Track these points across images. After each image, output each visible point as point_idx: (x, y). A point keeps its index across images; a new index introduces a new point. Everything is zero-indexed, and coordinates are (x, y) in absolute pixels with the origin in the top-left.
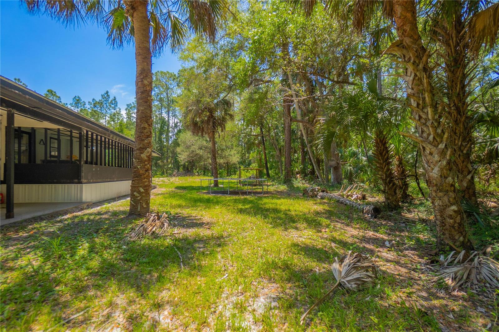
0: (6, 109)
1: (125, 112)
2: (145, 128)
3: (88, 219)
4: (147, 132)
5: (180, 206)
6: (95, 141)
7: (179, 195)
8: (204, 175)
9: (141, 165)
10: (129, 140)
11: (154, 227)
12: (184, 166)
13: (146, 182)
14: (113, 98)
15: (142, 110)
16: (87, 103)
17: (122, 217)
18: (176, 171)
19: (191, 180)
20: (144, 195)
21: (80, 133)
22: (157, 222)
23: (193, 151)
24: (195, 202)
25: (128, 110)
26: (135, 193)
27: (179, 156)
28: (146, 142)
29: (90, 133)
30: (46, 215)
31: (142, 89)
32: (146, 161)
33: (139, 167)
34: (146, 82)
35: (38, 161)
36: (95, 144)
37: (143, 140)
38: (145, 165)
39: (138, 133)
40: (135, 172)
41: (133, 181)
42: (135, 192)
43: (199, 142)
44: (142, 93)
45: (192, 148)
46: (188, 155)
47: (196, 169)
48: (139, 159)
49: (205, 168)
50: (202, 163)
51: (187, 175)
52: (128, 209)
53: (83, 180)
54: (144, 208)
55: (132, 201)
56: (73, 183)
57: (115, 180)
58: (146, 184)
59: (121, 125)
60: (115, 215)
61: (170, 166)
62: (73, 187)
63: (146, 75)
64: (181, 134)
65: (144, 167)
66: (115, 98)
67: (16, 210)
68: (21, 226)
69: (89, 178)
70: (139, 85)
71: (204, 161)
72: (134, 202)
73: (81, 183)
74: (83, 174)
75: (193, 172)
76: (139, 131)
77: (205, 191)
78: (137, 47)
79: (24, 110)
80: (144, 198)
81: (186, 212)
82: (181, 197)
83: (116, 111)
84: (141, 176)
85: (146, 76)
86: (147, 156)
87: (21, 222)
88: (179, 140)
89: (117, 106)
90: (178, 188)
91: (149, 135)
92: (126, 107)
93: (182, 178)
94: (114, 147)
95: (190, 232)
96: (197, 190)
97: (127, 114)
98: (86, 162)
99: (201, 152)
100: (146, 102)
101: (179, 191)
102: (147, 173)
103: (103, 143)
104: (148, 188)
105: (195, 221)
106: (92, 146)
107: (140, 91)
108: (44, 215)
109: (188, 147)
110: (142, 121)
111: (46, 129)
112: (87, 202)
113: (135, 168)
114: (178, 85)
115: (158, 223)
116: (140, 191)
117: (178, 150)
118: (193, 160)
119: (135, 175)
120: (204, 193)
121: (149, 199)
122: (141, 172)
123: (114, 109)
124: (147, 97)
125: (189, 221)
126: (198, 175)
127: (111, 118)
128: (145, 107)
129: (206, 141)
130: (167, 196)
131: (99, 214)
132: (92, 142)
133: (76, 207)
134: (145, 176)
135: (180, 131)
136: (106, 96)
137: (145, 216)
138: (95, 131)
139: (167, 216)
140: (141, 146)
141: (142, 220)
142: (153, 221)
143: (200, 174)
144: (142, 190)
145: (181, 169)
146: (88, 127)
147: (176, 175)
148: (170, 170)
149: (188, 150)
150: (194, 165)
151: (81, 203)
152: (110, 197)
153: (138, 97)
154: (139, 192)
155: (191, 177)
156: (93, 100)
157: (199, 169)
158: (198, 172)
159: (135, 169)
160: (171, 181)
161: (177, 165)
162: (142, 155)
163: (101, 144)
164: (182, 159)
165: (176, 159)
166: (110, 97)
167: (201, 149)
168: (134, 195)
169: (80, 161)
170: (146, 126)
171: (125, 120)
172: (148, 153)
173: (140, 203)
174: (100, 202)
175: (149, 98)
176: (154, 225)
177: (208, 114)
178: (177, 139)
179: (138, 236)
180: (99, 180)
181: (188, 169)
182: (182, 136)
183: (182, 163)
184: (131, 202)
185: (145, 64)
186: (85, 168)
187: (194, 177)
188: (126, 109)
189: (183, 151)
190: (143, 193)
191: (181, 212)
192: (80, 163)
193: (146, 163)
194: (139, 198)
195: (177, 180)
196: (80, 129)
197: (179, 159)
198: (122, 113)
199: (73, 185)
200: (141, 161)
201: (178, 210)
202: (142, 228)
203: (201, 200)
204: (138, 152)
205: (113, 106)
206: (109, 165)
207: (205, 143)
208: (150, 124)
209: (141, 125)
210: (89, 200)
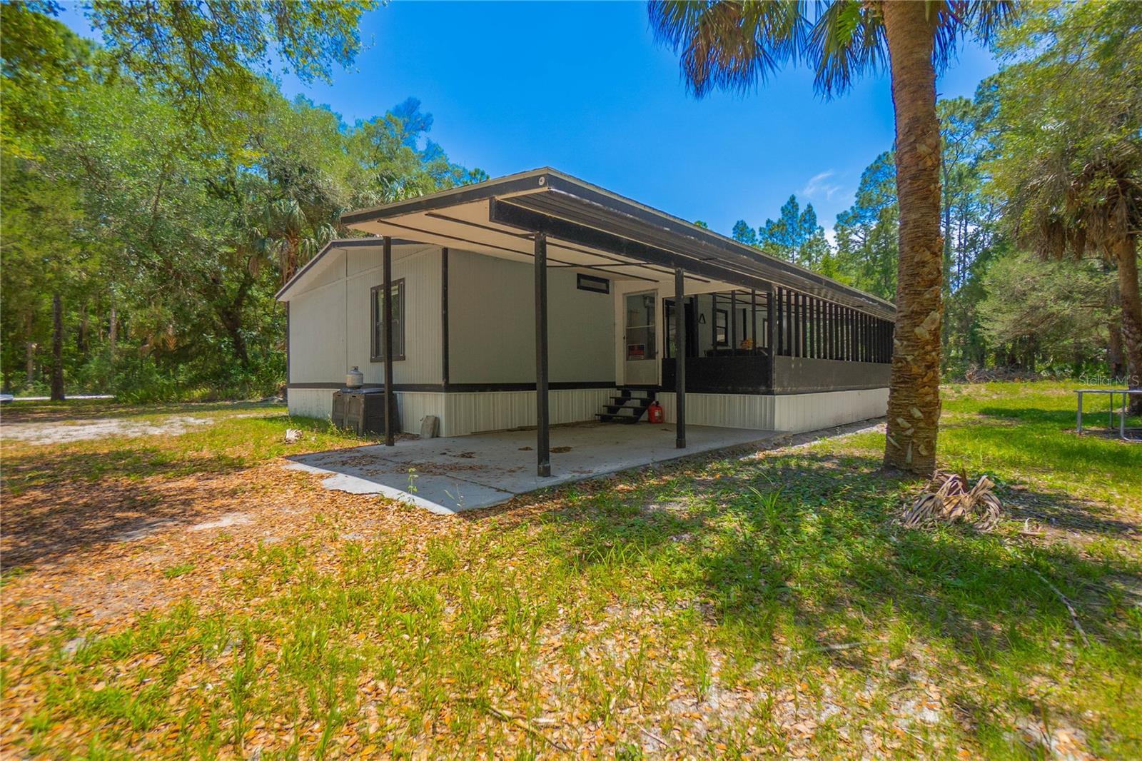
0: (673, 271)
1: (834, 233)
2: (923, 262)
3: (799, 466)
4: (930, 273)
5: (1014, 464)
6: (785, 308)
7: (1000, 433)
8: (1076, 375)
9: (916, 353)
10: (860, 296)
11: (956, 506)
12: (1000, 354)
13: (927, 394)
14: (806, 207)
15: (915, 221)
16: (757, 233)
17: (866, 471)
18: (975, 366)
19: (1030, 391)
20: (922, 425)
21: (769, 295)
22: (962, 495)
23: (1034, 308)
24: (1071, 458)
25: (839, 228)
26: (900, 420)
27: (986, 326)
28: (928, 296)
29: (784, 292)
30: (725, 448)
31: (913, 170)
32: (927, 343)
33: (909, 358)
34: (922, 149)
35: (702, 355)
36: (785, 314)
37: (920, 294)
38: (926, 353)
39: (906, 278)
40: (899, 370)
41: (893, 391)
42: (898, 416)
43: (1058, 279)
44: (914, 178)
45: (1033, 299)
46: (1017, 323)
47: (1045, 359)
48: (908, 340)
49: (1080, 357)
50: (1069, 342)
51: (1013, 379)
52: (878, 454)
53: (776, 389)
54: (922, 456)
55: (892, 437)
56: (758, 393)
57: (832, 388)
58: (928, 399)
59: (827, 264)
60: (849, 465)
61: (953, 353)
62: (758, 400)
63: (922, 130)
64: (990, 265)
65: (923, 359)
66: (810, 206)
67: (688, 436)
68: (699, 462)
69: (786, 384)
70: (904, 161)
71: (1077, 336)
72: (896, 441)
73: (771, 393)
74: (775, 376)
75: (1033, 368)
76: (909, 272)
77: (1093, 428)
78: (895, 70)
79: (693, 267)
80: (922, 434)
81: (1045, 482)
82: (1008, 438)
83: (815, 236)
84: (916, 379)
85: (924, 133)
86: (930, 332)
87: (696, 456)
88: (986, 281)
89: (815, 224)
90: (987, 412)
91: (935, 279)
92: (836, 221)
93: (996, 385)
94: (822, 316)
95: (1080, 543)
96: (1058, 421)
97: (838, 238)
98: (780, 353)
99: (1065, 308)
100: (926, 198)
101: (993, 421)
102: (931, 374)
103: (801, 309)
104: (932, 408)
105: (1086, 513)
106: (780, 318)
107: (907, 175)
108: (723, 449)
109: (1019, 297)
110: (917, 248)
111: (714, 295)
112: (782, 433)
113: (899, 361)
114: (977, 129)
115: (967, 499)
116: (911, 416)
117: (983, 308)
118: (1032, 335)
119: (899, 377)
120: (1096, 433)
121: (935, 438)
122: (915, 370)
123: (810, 233)
124: (926, 184)
125: (1065, 511)
126: (1053, 377)
127: (803, 253)
128: (923, 211)
129: (1091, 270)
130: (960, 431)
131: (813, 457)
132: (780, 311)
133: (767, 441)
134: (925, 380)
135: (986, 256)
136: (789, 207)
137: (930, 478)
138: (795, 285)
139: (991, 484)
140: (915, 307)
141: (920, 486)
142: (950, 491)
143: (1058, 373)
144: (917, 413)
145: (990, 362)
146: (782, 279)
147: (976, 378)
148: (954, 364)
149: (1015, 306)
150: (1036, 349)
151: (772, 432)
152: (822, 426)
153: (903, 191)
154: (910, 418)
155: (1029, 383)
156: (769, 222)
157: (1056, 361)
158: (1050, 369)
159: (900, 364)
160: (965, 393)
161: (976, 350)
162: (917, 330)
163: (797, 312)
164: (993, 333)
165: (974, 334)
166: (800, 207)
167: (1066, 298)
168: (898, 424)
169: (769, 350)
170: (927, 256)
171: (834, 252)
172: (933, 323)
173: (913, 443)
174: (803, 434)
175: (932, 187)
176: (956, 501)
177: (1111, 182)
178: (978, 279)
179: (921, 520)
180: (801, 389)
181: (1013, 360)
182: (994, 269)
183: (996, 344)
184: (888, 440)
185: (920, 102)
186: (778, 362)
187: (1039, 384)
188: (836, 228)
189: (999, 310)
190: (919, 420)
191: (1023, 478)
192: (770, 353)
193: (929, 348)
194: (909, 433)
195: (983, 391)
196: (768, 286)
197: (986, 335)
198: (826, 237)
199: (758, 397)
200: (915, 343)
201: (1014, 474)
202: (930, 504)
203: (1084, 453)
204: (906, 322)
205: (806, 226)
206: (819, 357)
207: (1083, 278)
208: (936, 250)
209: (913, 258)
210: (784, 428)
